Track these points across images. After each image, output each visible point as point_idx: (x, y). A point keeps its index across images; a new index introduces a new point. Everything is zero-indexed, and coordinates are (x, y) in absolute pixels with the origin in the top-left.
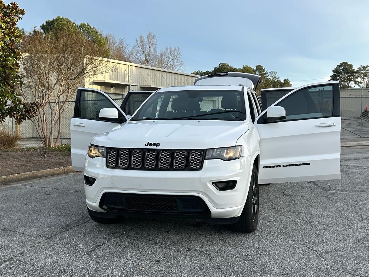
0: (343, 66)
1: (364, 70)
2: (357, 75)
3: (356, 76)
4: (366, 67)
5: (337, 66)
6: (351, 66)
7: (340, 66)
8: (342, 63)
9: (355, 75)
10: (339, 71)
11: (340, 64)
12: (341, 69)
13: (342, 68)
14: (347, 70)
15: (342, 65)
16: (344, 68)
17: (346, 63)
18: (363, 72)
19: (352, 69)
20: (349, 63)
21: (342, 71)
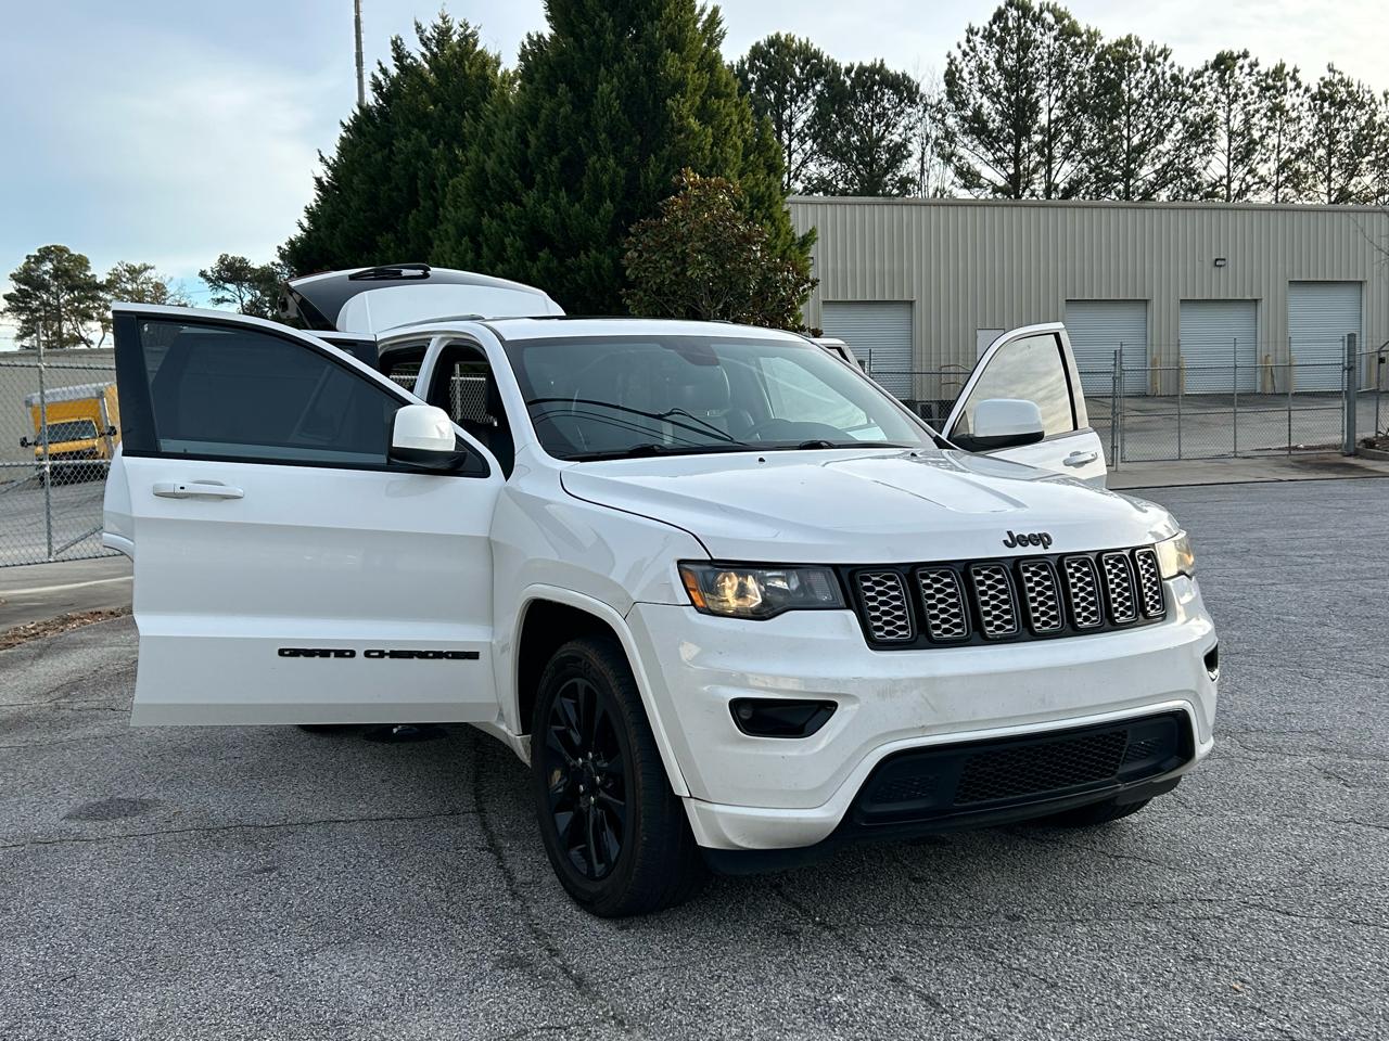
0: (51, 261)
1: (134, 280)
2: (109, 297)
3: (106, 300)
4: (140, 272)
5: (28, 257)
6: (82, 262)
7: (39, 260)
8: (47, 248)
9: (101, 299)
10: (39, 276)
11: (39, 251)
12: (46, 272)
13: (48, 266)
14: (70, 277)
15: (45, 254)
16: (56, 269)
17: (63, 250)
18: (129, 287)
19: (89, 274)
20: (72, 252)
21: (47, 277)
